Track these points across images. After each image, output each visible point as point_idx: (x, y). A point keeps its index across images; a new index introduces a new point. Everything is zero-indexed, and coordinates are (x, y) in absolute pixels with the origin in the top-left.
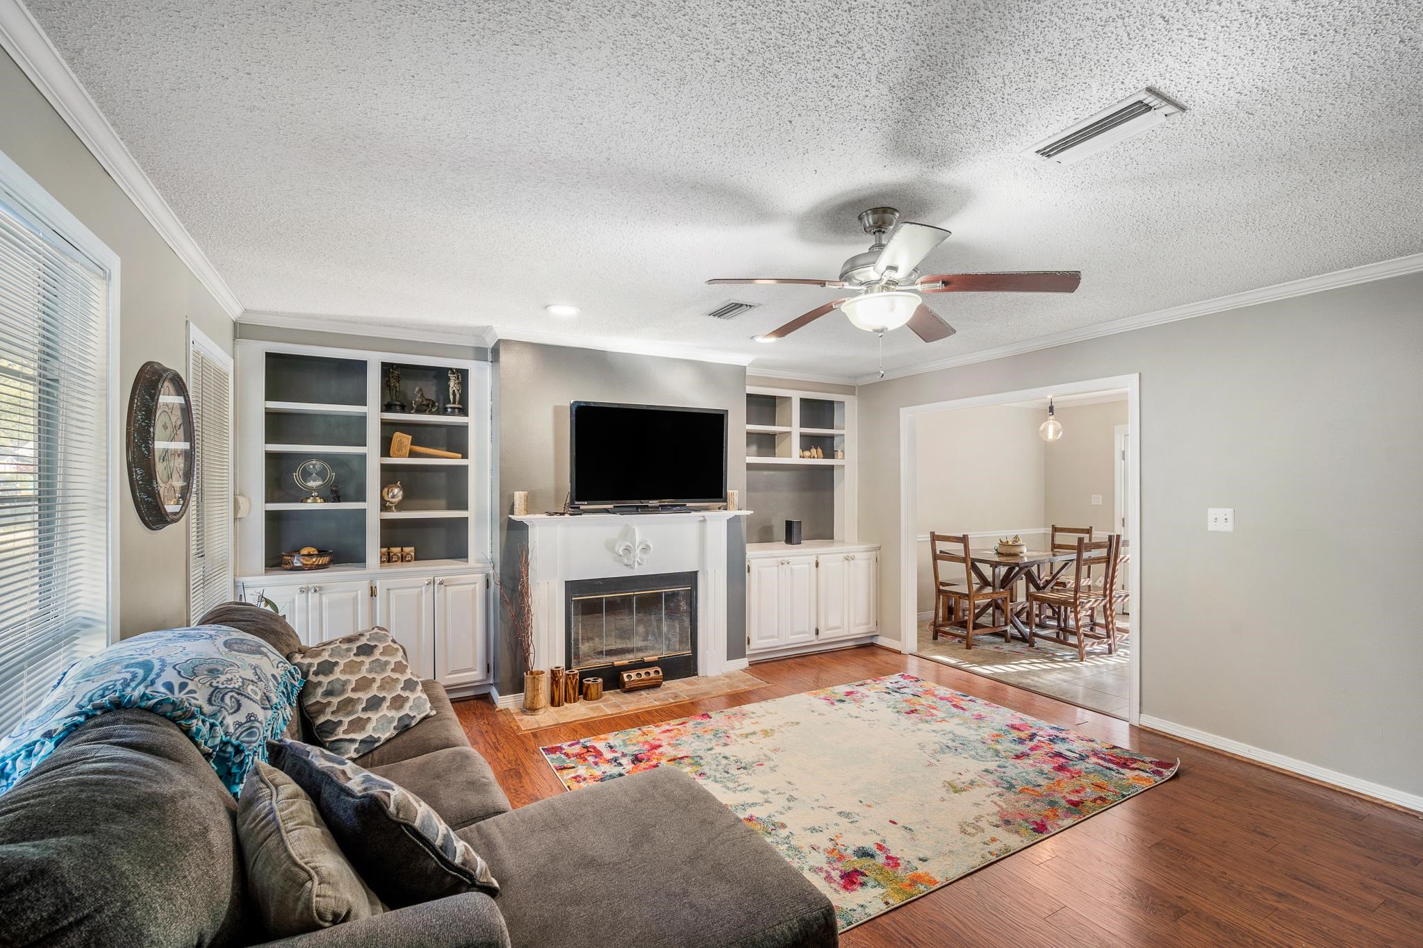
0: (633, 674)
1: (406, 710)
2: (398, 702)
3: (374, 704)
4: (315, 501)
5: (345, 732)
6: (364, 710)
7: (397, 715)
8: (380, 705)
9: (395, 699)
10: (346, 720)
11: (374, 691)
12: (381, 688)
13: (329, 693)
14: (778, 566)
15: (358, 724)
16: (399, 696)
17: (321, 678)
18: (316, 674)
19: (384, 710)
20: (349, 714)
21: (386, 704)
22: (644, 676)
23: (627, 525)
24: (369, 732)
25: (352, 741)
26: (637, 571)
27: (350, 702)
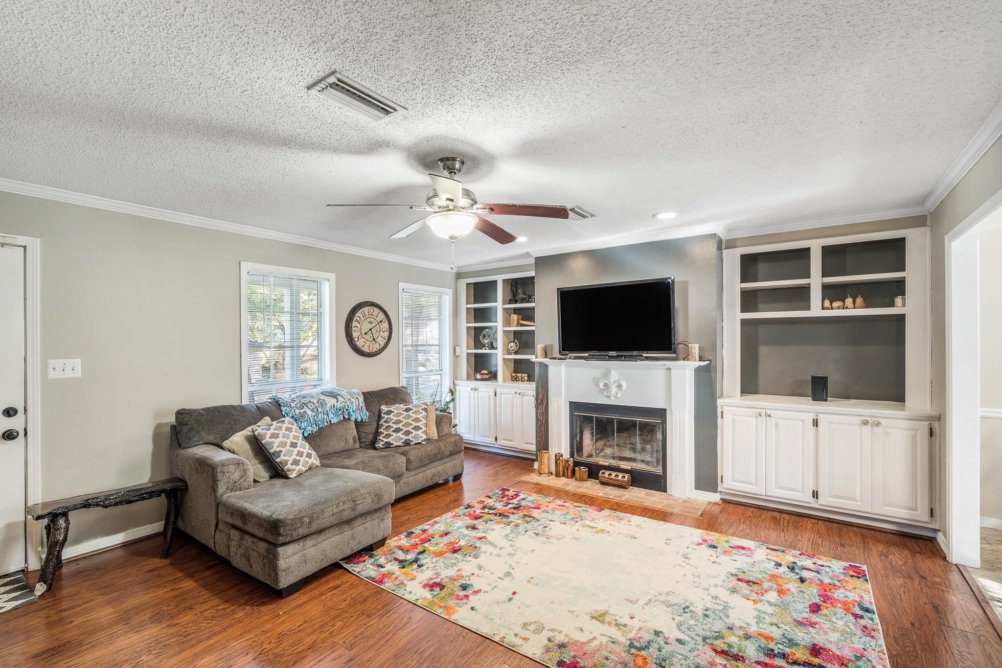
0: (607, 473)
1: (410, 437)
2: (408, 433)
3: (397, 430)
4: (485, 349)
5: (383, 437)
6: (393, 431)
7: (405, 438)
8: (400, 431)
9: (406, 431)
10: (385, 433)
11: (400, 426)
12: (403, 425)
13: (385, 422)
14: (757, 417)
15: (388, 436)
16: (409, 431)
17: (385, 416)
18: (384, 413)
19: (400, 434)
20: (387, 431)
21: (403, 432)
22: (613, 477)
23: (607, 369)
24: (390, 440)
25: (383, 441)
26: (613, 401)
27: (389, 427)
